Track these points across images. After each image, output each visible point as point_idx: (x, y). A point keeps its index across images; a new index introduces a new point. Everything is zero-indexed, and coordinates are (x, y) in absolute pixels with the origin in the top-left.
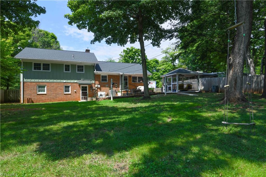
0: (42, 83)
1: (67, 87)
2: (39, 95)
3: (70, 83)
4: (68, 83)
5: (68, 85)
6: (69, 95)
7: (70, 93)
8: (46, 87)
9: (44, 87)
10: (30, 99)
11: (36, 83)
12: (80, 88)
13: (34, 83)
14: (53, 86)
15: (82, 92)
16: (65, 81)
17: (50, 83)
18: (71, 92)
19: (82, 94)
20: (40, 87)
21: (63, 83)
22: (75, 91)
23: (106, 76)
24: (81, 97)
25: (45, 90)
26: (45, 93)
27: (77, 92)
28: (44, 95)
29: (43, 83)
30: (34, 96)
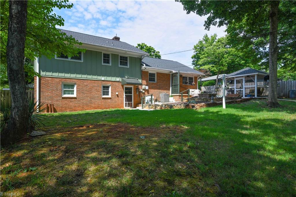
0: (69, 80)
1: (106, 88)
2: (65, 100)
3: (111, 82)
4: (108, 82)
5: (108, 84)
6: (109, 100)
7: (110, 96)
8: (76, 86)
9: (72, 86)
10: (51, 105)
11: (60, 79)
12: (123, 89)
13: (58, 80)
14: (87, 85)
15: (125, 95)
16: (103, 78)
17: (82, 81)
18: (112, 96)
19: (125, 99)
20: (66, 86)
21: (101, 82)
22: (117, 93)
23: (154, 74)
24: (125, 102)
25: (73, 91)
26: (75, 95)
27: (119, 96)
28: (73, 100)
29: (71, 80)
30: (57, 101)
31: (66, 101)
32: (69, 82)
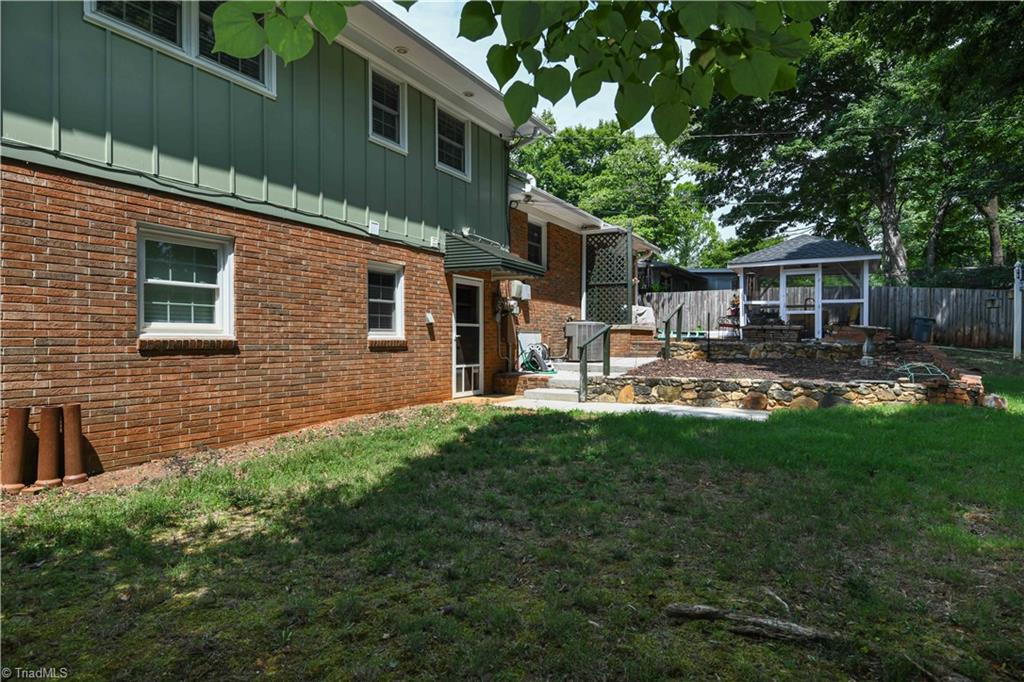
0: (192, 210)
1: (381, 282)
2: (161, 362)
3: (405, 252)
4: (394, 251)
5: (397, 260)
6: (399, 357)
7: (398, 333)
8: (231, 259)
9: (206, 262)
10: (59, 413)
11: (126, 197)
12: (452, 297)
13: (108, 199)
14: (296, 261)
15: (459, 330)
16: (374, 224)
17: (270, 225)
18: (408, 332)
19: (458, 348)
20: (162, 253)
21: (363, 244)
22: (430, 318)
23: (539, 229)
24: (455, 366)
25: (211, 296)
26: (223, 326)
27: (437, 333)
28: (219, 361)
29: (207, 213)
30: (102, 374)
31: (167, 375)
32: (188, 224)
